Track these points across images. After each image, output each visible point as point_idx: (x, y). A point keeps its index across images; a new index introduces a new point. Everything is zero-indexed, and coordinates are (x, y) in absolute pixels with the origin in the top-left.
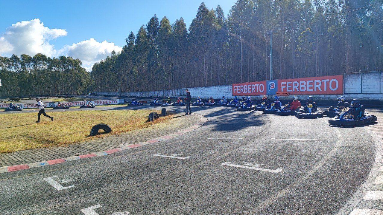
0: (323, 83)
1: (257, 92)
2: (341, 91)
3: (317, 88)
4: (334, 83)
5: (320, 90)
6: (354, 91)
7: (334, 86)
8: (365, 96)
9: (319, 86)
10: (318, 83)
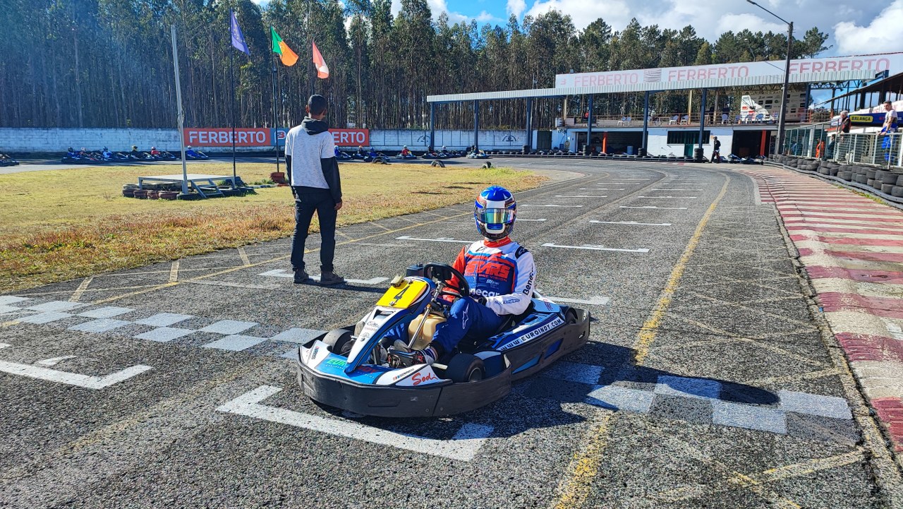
0: (350, 135)
1: (252, 141)
2: (368, 143)
3: (344, 140)
4: (360, 136)
5: (347, 142)
6: (378, 143)
7: (361, 139)
8: (387, 147)
9: (345, 138)
10: (344, 135)
